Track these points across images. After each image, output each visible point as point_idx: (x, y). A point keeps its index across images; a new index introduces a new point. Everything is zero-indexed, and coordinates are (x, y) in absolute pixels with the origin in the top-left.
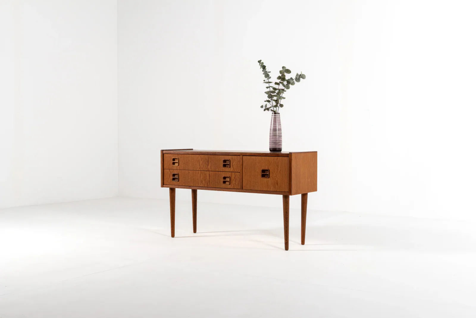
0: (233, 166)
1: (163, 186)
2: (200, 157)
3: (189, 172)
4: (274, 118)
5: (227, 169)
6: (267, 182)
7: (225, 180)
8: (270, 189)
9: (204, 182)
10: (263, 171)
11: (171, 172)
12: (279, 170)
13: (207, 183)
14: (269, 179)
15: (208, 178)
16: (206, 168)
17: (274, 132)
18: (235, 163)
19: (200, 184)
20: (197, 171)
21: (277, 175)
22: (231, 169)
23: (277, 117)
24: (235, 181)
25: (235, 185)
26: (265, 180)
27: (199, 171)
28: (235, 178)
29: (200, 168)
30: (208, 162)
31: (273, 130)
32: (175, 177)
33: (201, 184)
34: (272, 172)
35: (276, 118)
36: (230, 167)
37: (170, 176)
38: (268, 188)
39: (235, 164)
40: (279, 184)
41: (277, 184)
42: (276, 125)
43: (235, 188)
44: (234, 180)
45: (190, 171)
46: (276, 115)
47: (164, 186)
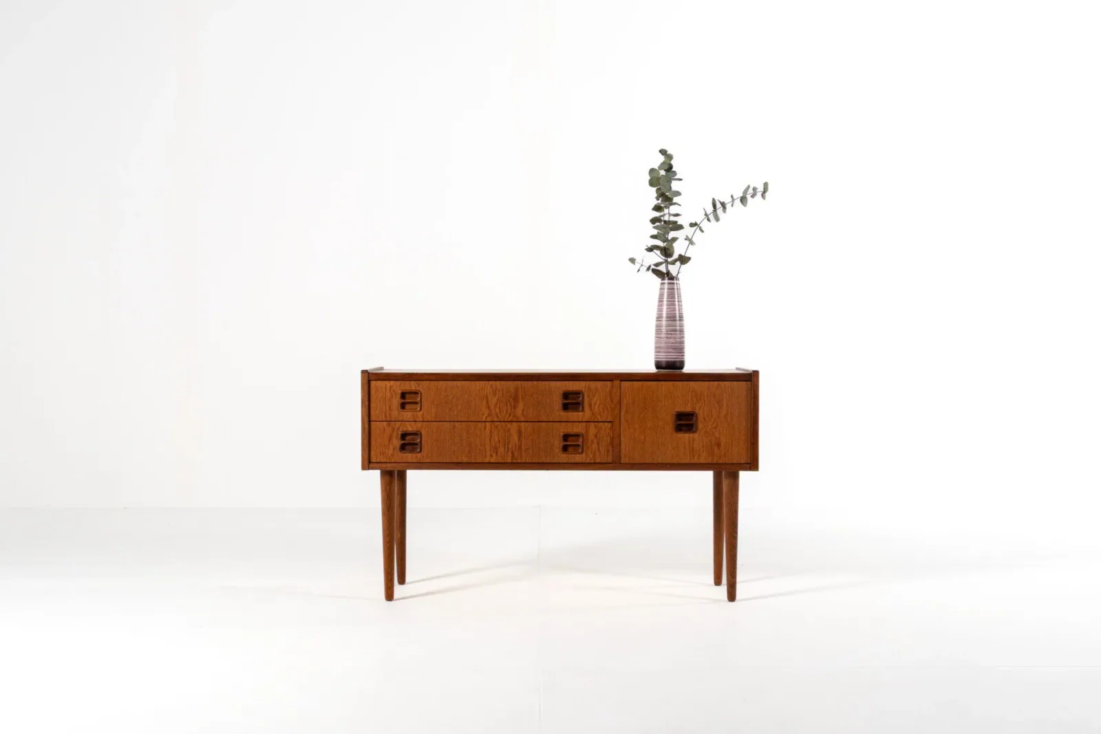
0: (590, 405)
1: (369, 465)
2: (491, 386)
3: (454, 427)
4: (668, 289)
5: (573, 415)
6: (689, 442)
7: (566, 443)
8: (698, 459)
9: (501, 450)
10: (680, 416)
11: (394, 429)
12: (724, 412)
13: (513, 453)
14: (696, 435)
15: (515, 437)
16: (510, 415)
17: (670, 322)
18: (595, 400)
19: (491, 456)
20: (479, 424)
21: (717, 426)
22: (587, 414)
23: (676, 287)
24: (598, 444)
25: (597, 453)
26: (685, 437)
27: (488, 424)
28: (596, 436)
29: (490, 415)
30: (516, 399)
31: (667, 317)
32: (409, 442)
33: (494, 455)
34: (704, 418)
35: (673, 289)
36: (583, 410)
37: (390, 439)
38: (694, 456)
39: (598, 402)
40: (722, 445)
41: (719, 445)
42: (675, 305)
43: (598, 460)
44: (595, 441)
45: (455, 423)
46: (673, 283)
47: (371, 465)
